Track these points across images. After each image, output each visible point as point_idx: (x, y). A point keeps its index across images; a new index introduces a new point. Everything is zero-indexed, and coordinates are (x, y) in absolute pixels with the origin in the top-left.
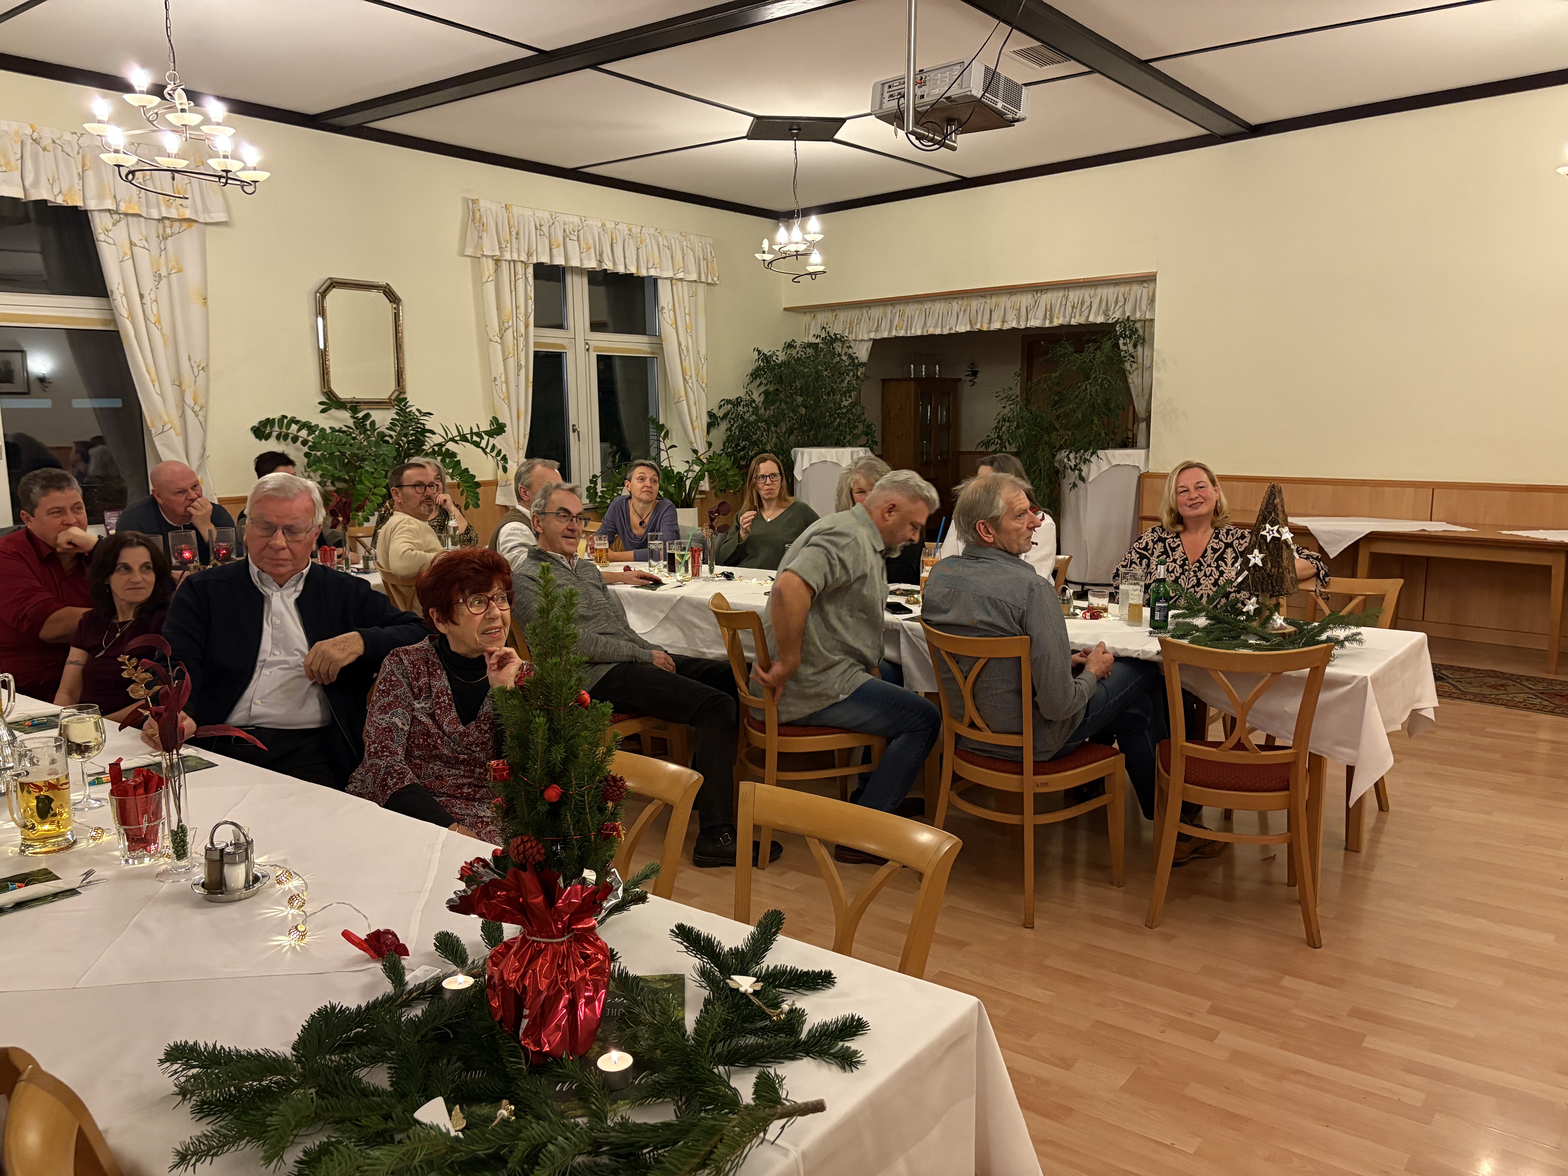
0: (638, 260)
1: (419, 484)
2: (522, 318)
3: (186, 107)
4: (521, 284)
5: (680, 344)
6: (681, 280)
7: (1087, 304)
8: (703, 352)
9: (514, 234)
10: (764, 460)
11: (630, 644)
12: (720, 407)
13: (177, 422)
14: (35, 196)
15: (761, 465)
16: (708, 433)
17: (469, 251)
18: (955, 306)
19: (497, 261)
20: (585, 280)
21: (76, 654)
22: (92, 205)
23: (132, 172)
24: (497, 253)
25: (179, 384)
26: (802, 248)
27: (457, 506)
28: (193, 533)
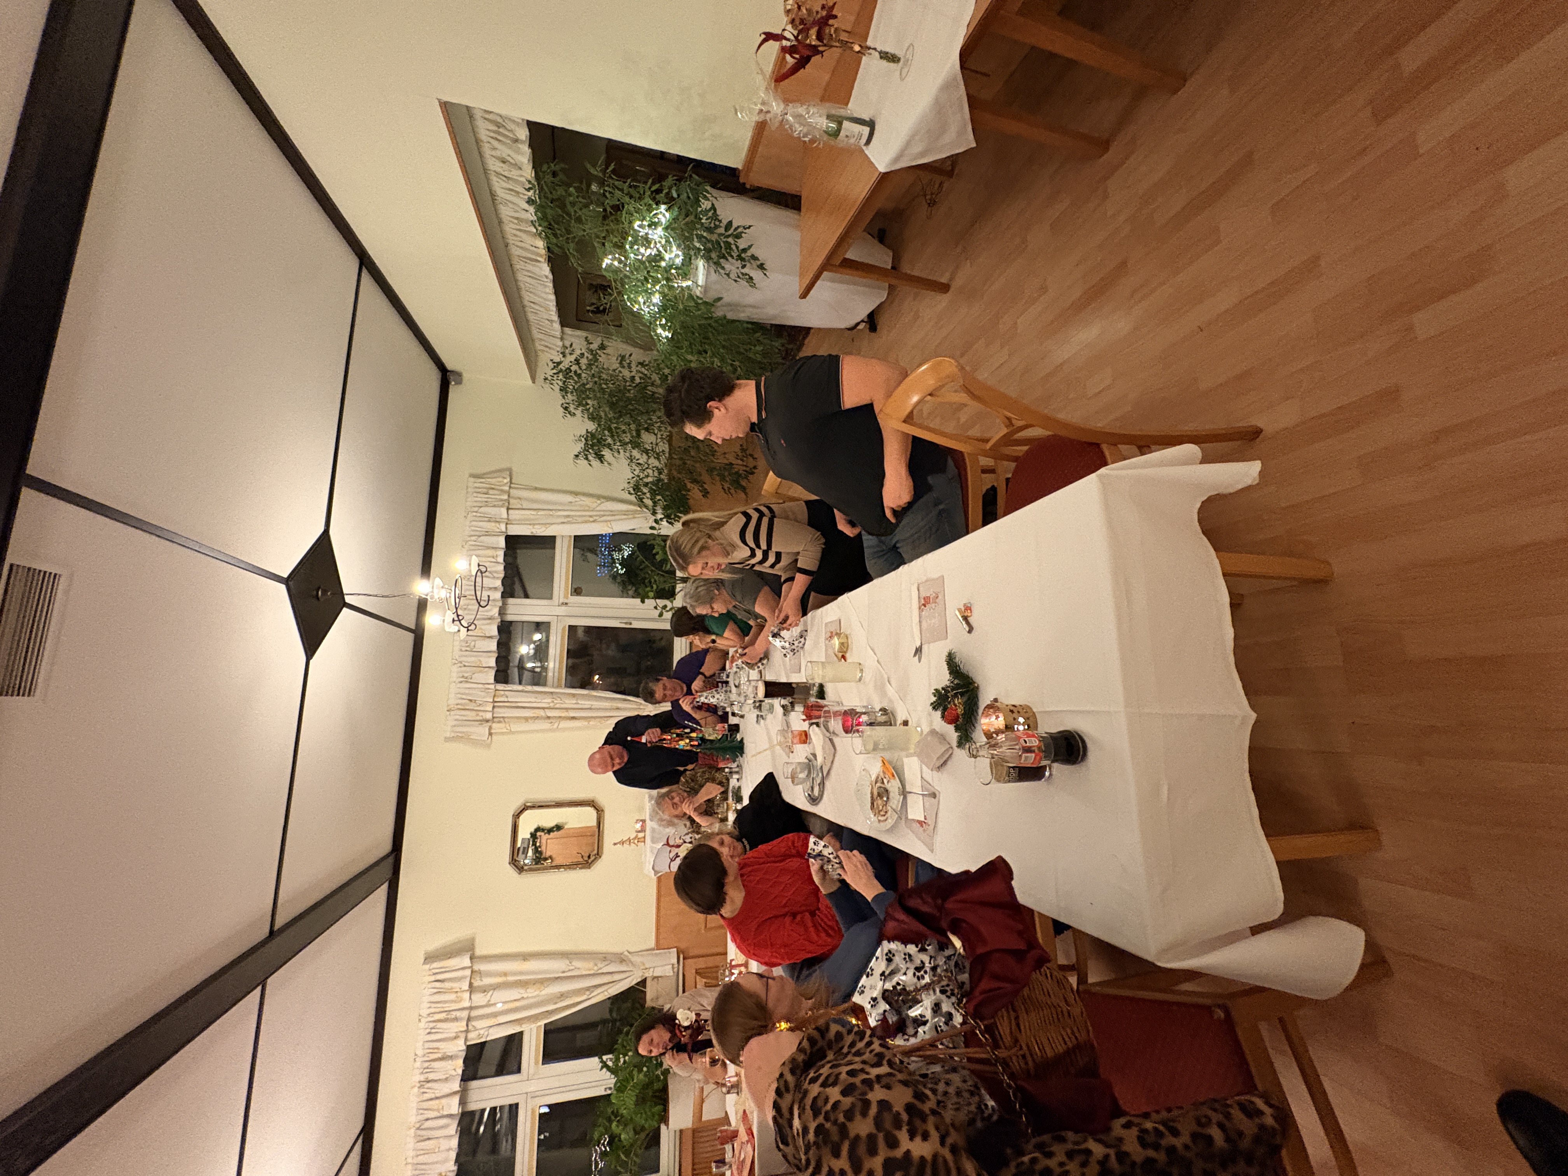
2: (539, 699)
22: (463, 1047)
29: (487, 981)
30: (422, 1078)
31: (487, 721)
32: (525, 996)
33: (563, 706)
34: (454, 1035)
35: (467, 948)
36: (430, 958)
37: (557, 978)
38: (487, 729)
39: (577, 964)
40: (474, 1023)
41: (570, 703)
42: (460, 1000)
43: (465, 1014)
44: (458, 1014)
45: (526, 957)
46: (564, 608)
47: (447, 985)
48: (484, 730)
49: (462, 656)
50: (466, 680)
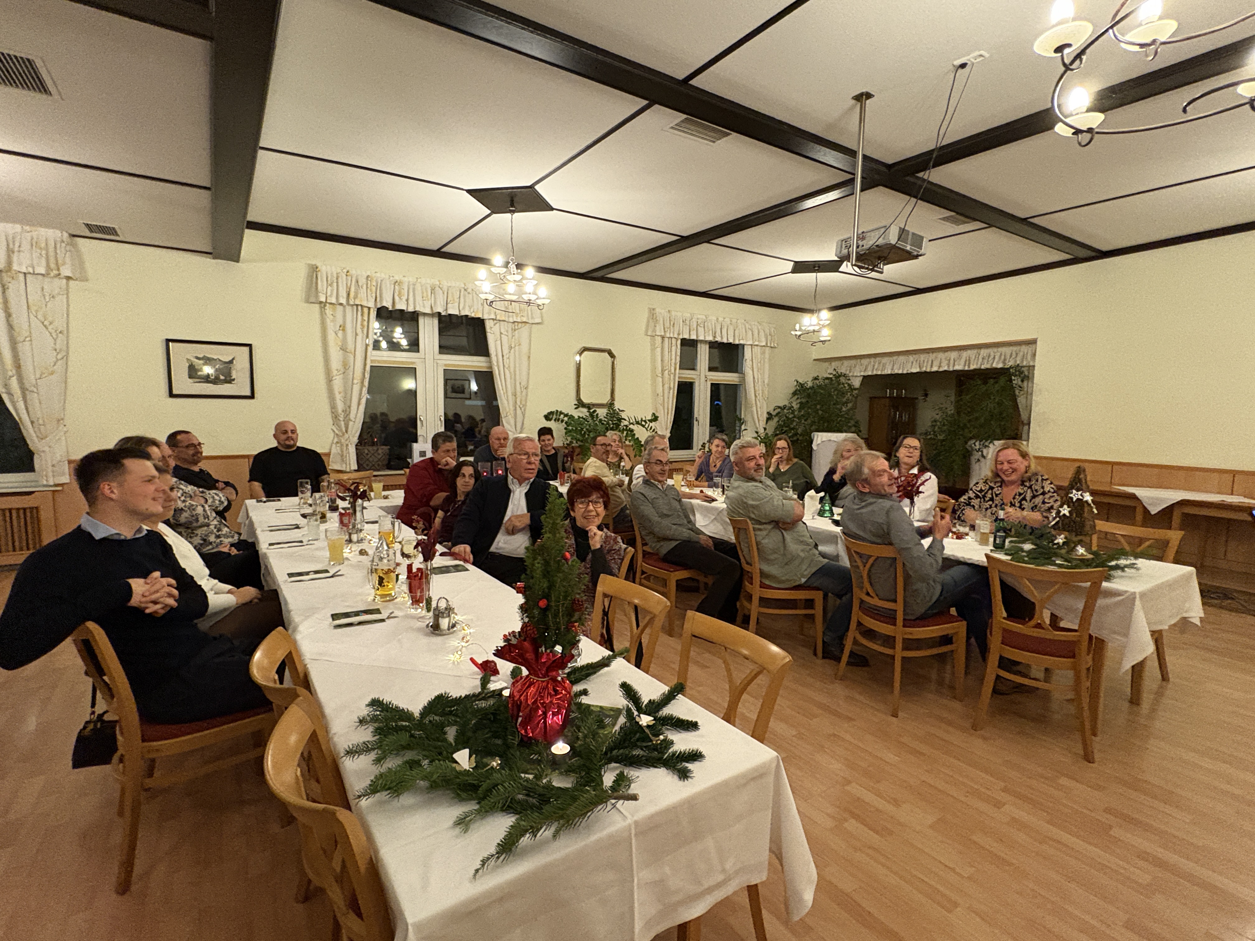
0: (734, 336)
1: (604, 444)
2: (673, 365)
3: (515, 272)
4: (674, 348)
5: (754, 378)
6: (757, 345)
7: (992, 357)
8: (766, 381)
9: (672, 324)
10: (780, 439)
11: (688, 531)
12: (774, 410)
13: (512, 412)
14: (463, 313)
15: (778, 442)
16: (767, 423)
17: (649, 333)
18: (911, 358)
19: (663, 338)
20: (707, 346)
21: (440, 513)
22: (485, 317)
23: (492, 302)
24: (663, 334)
25: (515, 395)
26: (816, 328)
27: (628, 455)
28: (504, 462)
40: (497, 324)
50: (684, 322)
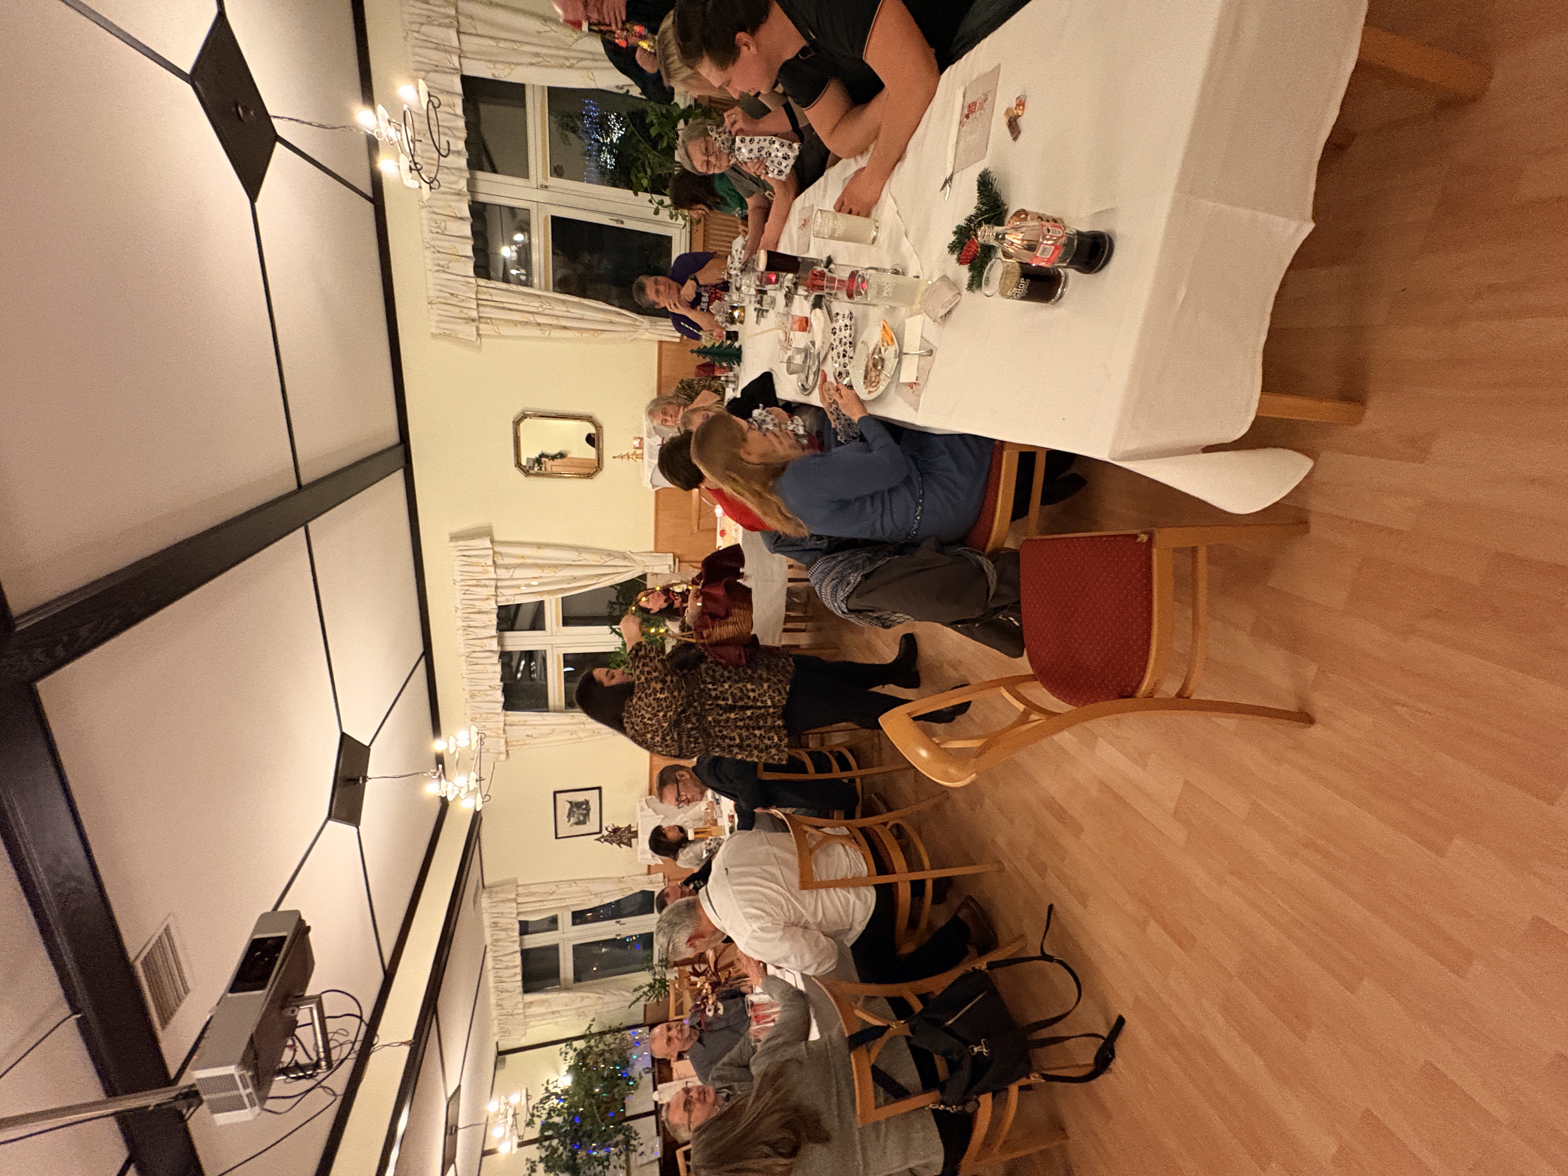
4: (495, 297)
22: (494, 608)
29: (508, 561)
30: (465, 624)
31: (473, 320)
32: (543, 575)
33: (552, 312)
34: (485, 597)
35: (486, 532)
36: (454, 538)
37: (568, 565)
38: (474, 329)
39: (584, 556)
40: (500, 590)
41: (559, 309)
42: (488, 572)
43: (493, 583)
44: (487, 582)
45: (540, 546)
46: (543, 192)
47: (474, 560)
48: (471, 329)
49: (433, 239)
50: (443, 269)
